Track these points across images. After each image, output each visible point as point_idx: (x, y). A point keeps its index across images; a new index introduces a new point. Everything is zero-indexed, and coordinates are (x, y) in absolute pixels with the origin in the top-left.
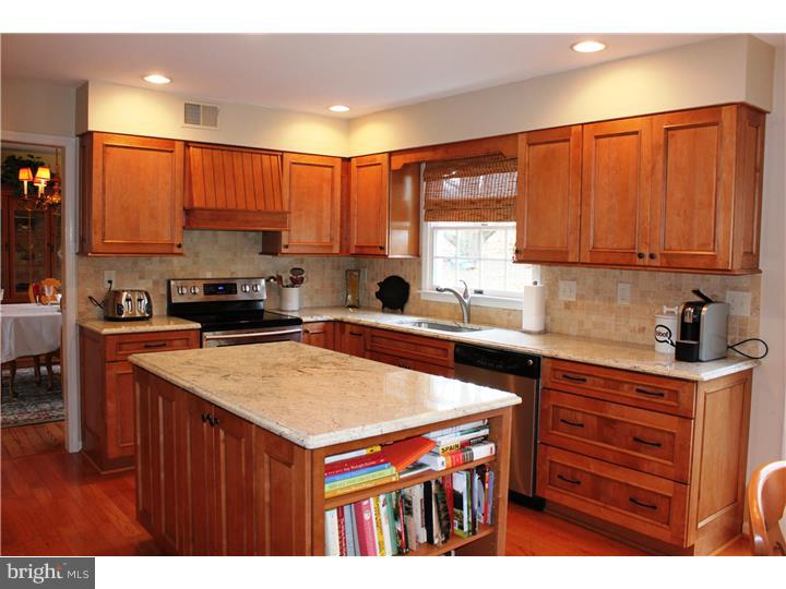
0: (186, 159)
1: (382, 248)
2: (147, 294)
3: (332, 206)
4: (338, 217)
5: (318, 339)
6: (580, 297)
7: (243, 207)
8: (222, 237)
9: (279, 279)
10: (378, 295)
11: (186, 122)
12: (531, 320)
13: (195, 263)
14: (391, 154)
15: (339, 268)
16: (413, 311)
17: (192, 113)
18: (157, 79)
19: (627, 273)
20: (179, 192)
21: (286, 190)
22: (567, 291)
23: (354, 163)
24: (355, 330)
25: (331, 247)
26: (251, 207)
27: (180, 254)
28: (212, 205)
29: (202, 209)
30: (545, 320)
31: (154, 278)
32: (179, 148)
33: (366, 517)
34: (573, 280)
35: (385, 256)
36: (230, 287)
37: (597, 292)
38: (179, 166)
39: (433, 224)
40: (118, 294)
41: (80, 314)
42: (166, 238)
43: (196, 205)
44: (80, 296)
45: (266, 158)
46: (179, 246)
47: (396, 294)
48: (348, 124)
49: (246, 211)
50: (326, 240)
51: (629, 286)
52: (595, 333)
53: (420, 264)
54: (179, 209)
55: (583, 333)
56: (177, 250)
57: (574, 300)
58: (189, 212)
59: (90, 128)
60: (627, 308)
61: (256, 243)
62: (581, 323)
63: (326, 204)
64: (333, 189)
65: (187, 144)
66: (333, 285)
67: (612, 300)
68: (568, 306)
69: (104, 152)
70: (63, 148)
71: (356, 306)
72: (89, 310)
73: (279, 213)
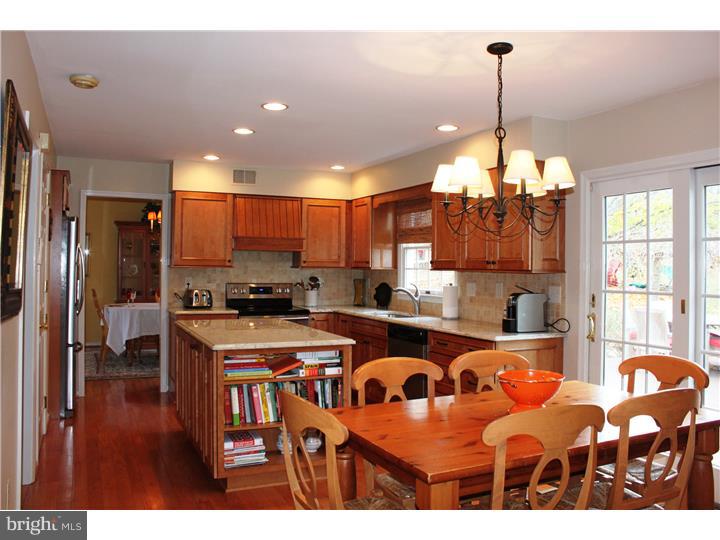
0: (234, 205)
1: (368, 263)
2: (209, 292)
3: (339, 233)
4: (344, 241)
5: (322, 325)
6: (478, 293)
7: (272, 236)
8: (265, 255)
9: (302, 284)
10: (376, 297)
11: (234, 181)
12: (449, 311)
13: (245, 273)
14: (373, 197)
15: (351, 278)
16: (394, 307)
17: (239, 176)
18: (211, 158)
20: (229, 227)
21: (304, 224)
22: (471, 290)
23: (354, 203)
24: (344, 318)
25: (339, 262)
26: (277, 236)
27: (230, 267)
28: (250, 234)
29: (243, 237)
30: (459, 310)
31: (218, 282)
32: (230, 199)
33: (255, 395)
34: (474, 282)
35: (369, 268)
36: (268, 290)
37: (486, 289)
38: (230, 210)
39: (404, 245)
40: (192, 291)
41: (169, 304)
42: (222, 256)
43: (239, 234)
44: (169, 292)
45: (289, 203)
46: (229, 261)
47: (384, 295)
48: (351, 177)
49: (274, 238)
50: (335, 258)
51: (502, 285)
52: (485, 319)
53: (397, 273)
54: (230, 236)
55: (479, 319)
56: (228, 264)
57: (475, 295)
58: (236, 238)
59: (174, 189)
60: (501, 301)
61: (288, 260)
62: (478, 312)
63: (335, 233)
64: (340, 223)
65: (235, 196)
66: (346, 290)
68: (471, 300)
69: (182, 204)
70: (161, 202)
71: (362, 305)
72: (175, 302)
73: (295, 239)
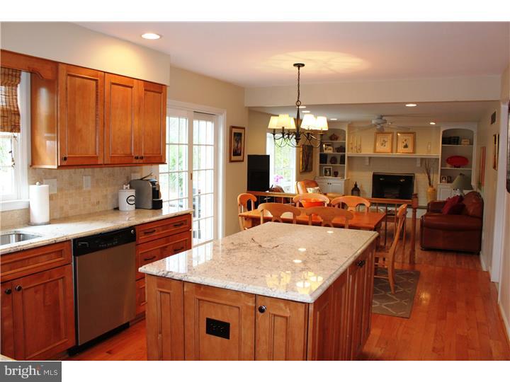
19: (88, 170)
34: (55, 178)
37: (71, 184)
51: (89, 177)
52: (71, 213)
55: (63, 215)
57: (56, 192)
60: (89, 192)
62: (62, 208)
67: (80, 188)
68: (51, 197)
